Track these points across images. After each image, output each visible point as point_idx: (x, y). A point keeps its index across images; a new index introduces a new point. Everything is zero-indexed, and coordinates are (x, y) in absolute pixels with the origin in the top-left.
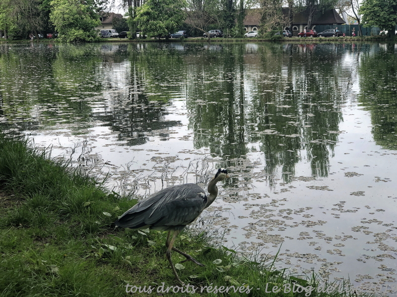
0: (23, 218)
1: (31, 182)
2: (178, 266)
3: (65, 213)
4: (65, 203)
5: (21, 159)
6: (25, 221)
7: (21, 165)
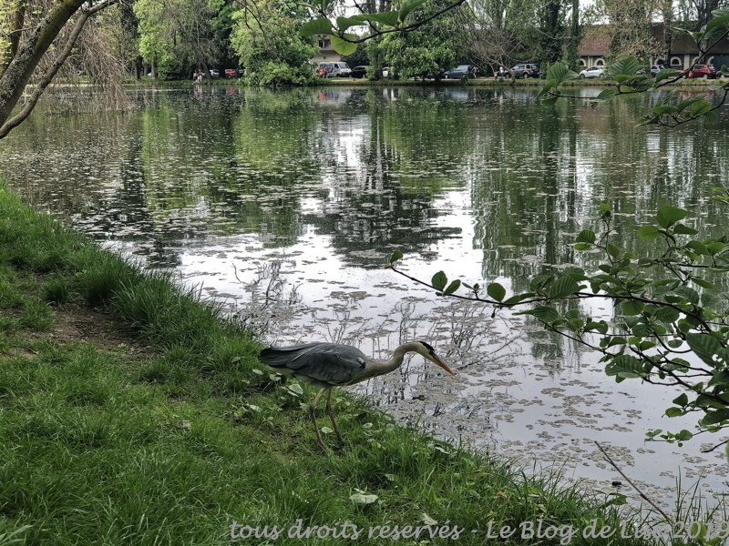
0: (157, 373)
1: (172, 330)
2: (325, 430)
3: (208, 370)
4: (209, 358)
5: (161, 300)
6: (161, 377)
7: (161, 307)
